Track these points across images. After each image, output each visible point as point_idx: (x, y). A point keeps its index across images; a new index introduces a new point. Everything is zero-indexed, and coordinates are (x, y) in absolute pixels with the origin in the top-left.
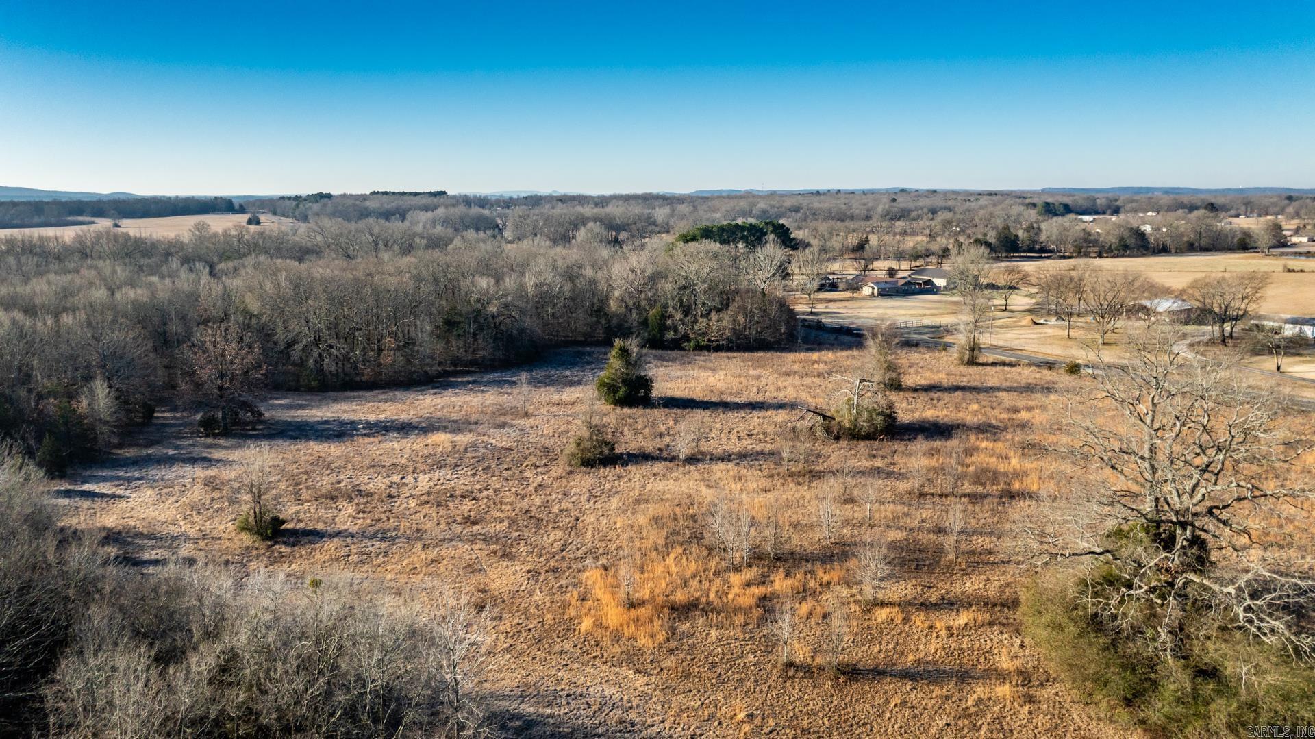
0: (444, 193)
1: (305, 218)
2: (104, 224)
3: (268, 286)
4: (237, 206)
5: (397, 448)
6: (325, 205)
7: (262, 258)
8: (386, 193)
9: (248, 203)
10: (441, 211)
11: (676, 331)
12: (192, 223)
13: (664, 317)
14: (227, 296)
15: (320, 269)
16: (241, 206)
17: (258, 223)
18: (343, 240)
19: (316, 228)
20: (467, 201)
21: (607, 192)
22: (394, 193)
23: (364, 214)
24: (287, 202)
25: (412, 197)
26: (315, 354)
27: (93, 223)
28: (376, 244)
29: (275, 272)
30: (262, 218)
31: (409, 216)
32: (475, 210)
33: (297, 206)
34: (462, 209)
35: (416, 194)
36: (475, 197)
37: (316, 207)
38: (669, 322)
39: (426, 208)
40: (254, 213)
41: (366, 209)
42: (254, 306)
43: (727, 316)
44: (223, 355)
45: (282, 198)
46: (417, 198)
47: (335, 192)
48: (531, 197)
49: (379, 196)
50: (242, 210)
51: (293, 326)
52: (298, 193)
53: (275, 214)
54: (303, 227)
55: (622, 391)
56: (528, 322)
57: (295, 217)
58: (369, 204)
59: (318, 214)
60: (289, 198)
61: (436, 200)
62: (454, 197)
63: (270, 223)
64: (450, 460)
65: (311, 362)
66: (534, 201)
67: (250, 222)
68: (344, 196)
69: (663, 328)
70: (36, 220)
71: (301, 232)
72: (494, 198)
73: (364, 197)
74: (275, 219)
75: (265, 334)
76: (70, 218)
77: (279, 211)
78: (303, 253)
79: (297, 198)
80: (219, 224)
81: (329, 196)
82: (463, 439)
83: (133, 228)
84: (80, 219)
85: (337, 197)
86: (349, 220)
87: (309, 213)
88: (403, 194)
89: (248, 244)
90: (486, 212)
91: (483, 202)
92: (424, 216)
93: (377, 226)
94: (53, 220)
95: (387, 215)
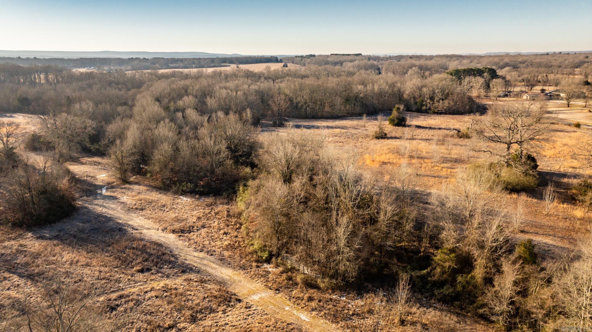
0: (361, 54)
1: (304, 65)
2: (234, 66)
3: (292, 86)
4: (279, 60)
6: (312, 59)
7: (290, 78)
8: (336, 54)
9: (283, 58)
10: (356, 62)
11: (426, 106)
12: (265, 66)
13: (423, 101)
14: (280, 88)
15: (307, 81)
16: (281, 60)
17: (287, 66)
18: (317, 73)
19: (308, 68)
20: (369, 58)
21: (435, 54)
22: (340, 54)
23: (327, 63)
24: (298, 58)
25: (347, 57)
26: (305, 107)
27: (229, 66)
28: (328, 74)
29: (294, 82)
30: (288, 65)
31: (344, 64)
32: (372, 62)
33: (302, 60)
34: (365, 61)
35: (349, 55)
36: (373, 56)
37: (309, 60)
38: (424, 103)
39: (351, 61)
40: (285, 63)
41: (328, 61)
42: (287, 92)
43: (446, 102)
44: (279, 104)
45: (296, 56)
46: (349, 57)
47: (317, 54)
48: (399, 56)
49: (333, 56)
50: (281, 61)
51: (299, 99)
52: (302, 55)
53: (293, 63)
54: (303, 68)
55: (396, 121)
57: (300, 64)
58: (329, 59)
59: (309, 63)
60: (299, 57)
61: (356, 57)
62: (364, 56)
63: (291, 67)
65: (303, 110)
66: (399, 58)
67: (284, 66)
68: (320, 56)
69: (422, 105)
70: (212, 65)
71: (303, 70)
72: (382, 56)
73: (328, 56)
74: (293, 65)
75: (291, 100)
76: (223, 64)
77: (295, 62)
78: (303, 77)
79: (302, 57)
80: (274, 67)
81: (314, 56)
83: (243, 67)
84: (226, 64)
85: (317, 56)
86: (320, 65)
87: (306, 63)
88: (344, 55)
89: (285, 73)
90: (376, 63)
91: (377, 58)
92: (349, 64)
93: (329, 67)
94: (217, 65)
95: (335, 64)
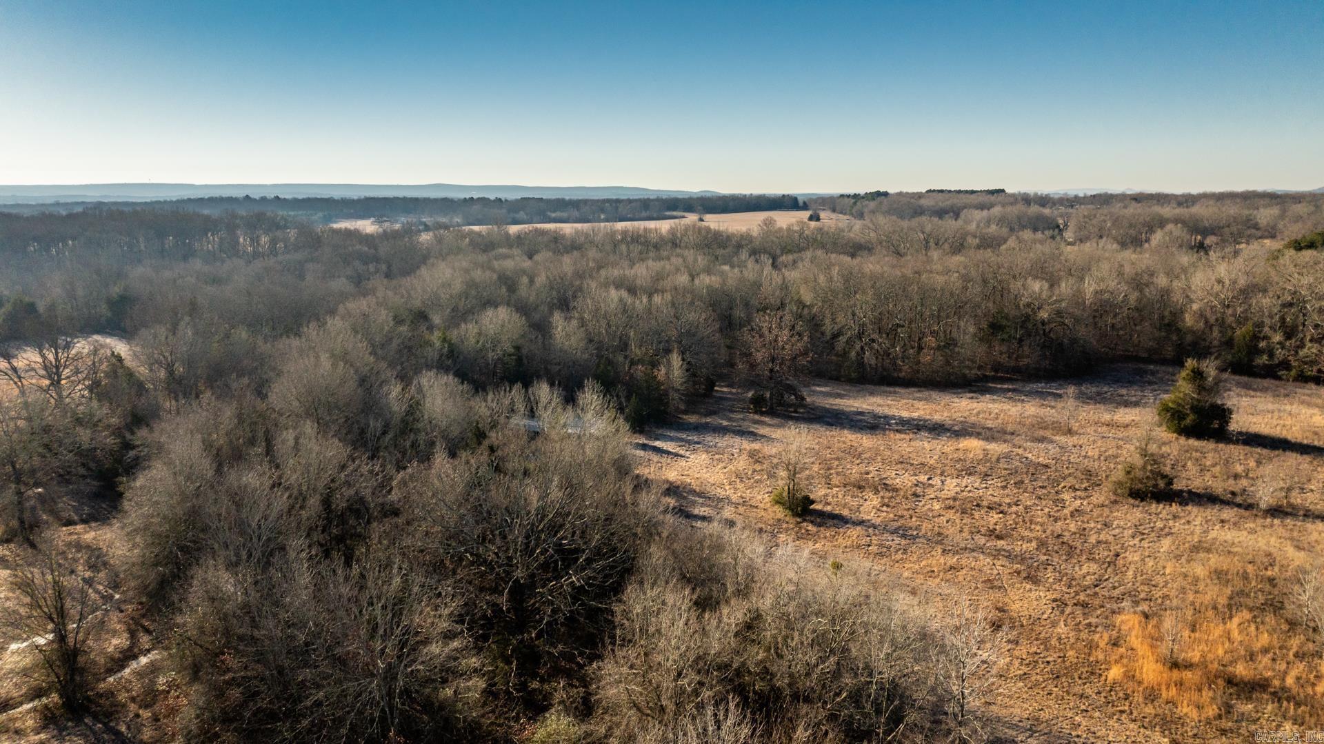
0: (1003, 191)
1: (861, 216)
2: (691, 218)
3: (822, 279)
4: (801, 204)
5: (927, 448)
6: (881, 203)
7: (819, 253)
8: (942, 191)
9: (811, 200)
10: (997, 210)
11: (1271, 355)
12: (762, 218)
13: (1256, 338)
14: (784, 287)
15: (870, 265)
16: (805, 203)
17: (818, 219)
18: (896, 237)
19: (871, 225)
20: (1026, 199)
21: (1195, 191)
22: (950, 191)
23: (918, 212)
24: (846, 200)
25: (967, 195)
26: (858, 347)
27: (684, 217)
28: (927, 242)
29: (829, 267)
30: (822, 215)
31: (962, 215)
32: (1034, 209)
33: (855, 203)
34: (1020, 208)
35: (973, 192)
36: (1036, 194)
37: (872, 205)
38: (1262, 344)
39: (982, 207)
40: (815, 210)
41: (920, 207)
42: (807, 297)
44: (776, 341)
45: (842, 196)
46: (973, 196)
47: (891, 191)
48: (1099, 196)
49: (934, 194)
50: (805, 207)
51: (841, 319)
52: (857, 192)
53: (834, 211)
54: (858, 225)
56: (1082, 332)
57: (851, 214)
58: (923, 202)
59: (873, 212)
60: (849, 196)
61: (993, 198)
62: (1013, 195)
63: (829, 220)
64: (981, 468)
65: (853, 354)
66: (1104, 200)
67: (811, 218)
68: (900, 194)
69: (1254, 351)
70: (644, 214)
71: (855, 228)
72: (1056, 197)
73: (919, 196)
74: (834, 216)
75: (815, 324)
76: (668, 213)
77: (838, 208)
78: (856, 249)
79: (856, 196)
80: (784, 220)
81: (886, 194)
82: (996, 448)
83: (715, 222)
84: (675, 213)
85: (892, 195)
86: (902, 218)
87: (866, 210)
88: (959, 192)
89: (807, 239)
90: (1046, 211)
91: (1044, 201)
92: (978, 215)
93: (929, 224)
94: (655, 215)
95: (941, 213)
